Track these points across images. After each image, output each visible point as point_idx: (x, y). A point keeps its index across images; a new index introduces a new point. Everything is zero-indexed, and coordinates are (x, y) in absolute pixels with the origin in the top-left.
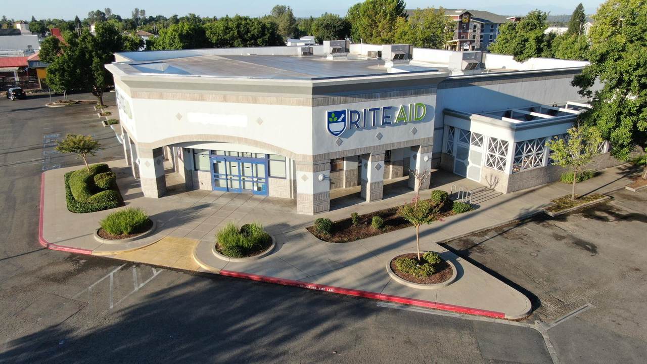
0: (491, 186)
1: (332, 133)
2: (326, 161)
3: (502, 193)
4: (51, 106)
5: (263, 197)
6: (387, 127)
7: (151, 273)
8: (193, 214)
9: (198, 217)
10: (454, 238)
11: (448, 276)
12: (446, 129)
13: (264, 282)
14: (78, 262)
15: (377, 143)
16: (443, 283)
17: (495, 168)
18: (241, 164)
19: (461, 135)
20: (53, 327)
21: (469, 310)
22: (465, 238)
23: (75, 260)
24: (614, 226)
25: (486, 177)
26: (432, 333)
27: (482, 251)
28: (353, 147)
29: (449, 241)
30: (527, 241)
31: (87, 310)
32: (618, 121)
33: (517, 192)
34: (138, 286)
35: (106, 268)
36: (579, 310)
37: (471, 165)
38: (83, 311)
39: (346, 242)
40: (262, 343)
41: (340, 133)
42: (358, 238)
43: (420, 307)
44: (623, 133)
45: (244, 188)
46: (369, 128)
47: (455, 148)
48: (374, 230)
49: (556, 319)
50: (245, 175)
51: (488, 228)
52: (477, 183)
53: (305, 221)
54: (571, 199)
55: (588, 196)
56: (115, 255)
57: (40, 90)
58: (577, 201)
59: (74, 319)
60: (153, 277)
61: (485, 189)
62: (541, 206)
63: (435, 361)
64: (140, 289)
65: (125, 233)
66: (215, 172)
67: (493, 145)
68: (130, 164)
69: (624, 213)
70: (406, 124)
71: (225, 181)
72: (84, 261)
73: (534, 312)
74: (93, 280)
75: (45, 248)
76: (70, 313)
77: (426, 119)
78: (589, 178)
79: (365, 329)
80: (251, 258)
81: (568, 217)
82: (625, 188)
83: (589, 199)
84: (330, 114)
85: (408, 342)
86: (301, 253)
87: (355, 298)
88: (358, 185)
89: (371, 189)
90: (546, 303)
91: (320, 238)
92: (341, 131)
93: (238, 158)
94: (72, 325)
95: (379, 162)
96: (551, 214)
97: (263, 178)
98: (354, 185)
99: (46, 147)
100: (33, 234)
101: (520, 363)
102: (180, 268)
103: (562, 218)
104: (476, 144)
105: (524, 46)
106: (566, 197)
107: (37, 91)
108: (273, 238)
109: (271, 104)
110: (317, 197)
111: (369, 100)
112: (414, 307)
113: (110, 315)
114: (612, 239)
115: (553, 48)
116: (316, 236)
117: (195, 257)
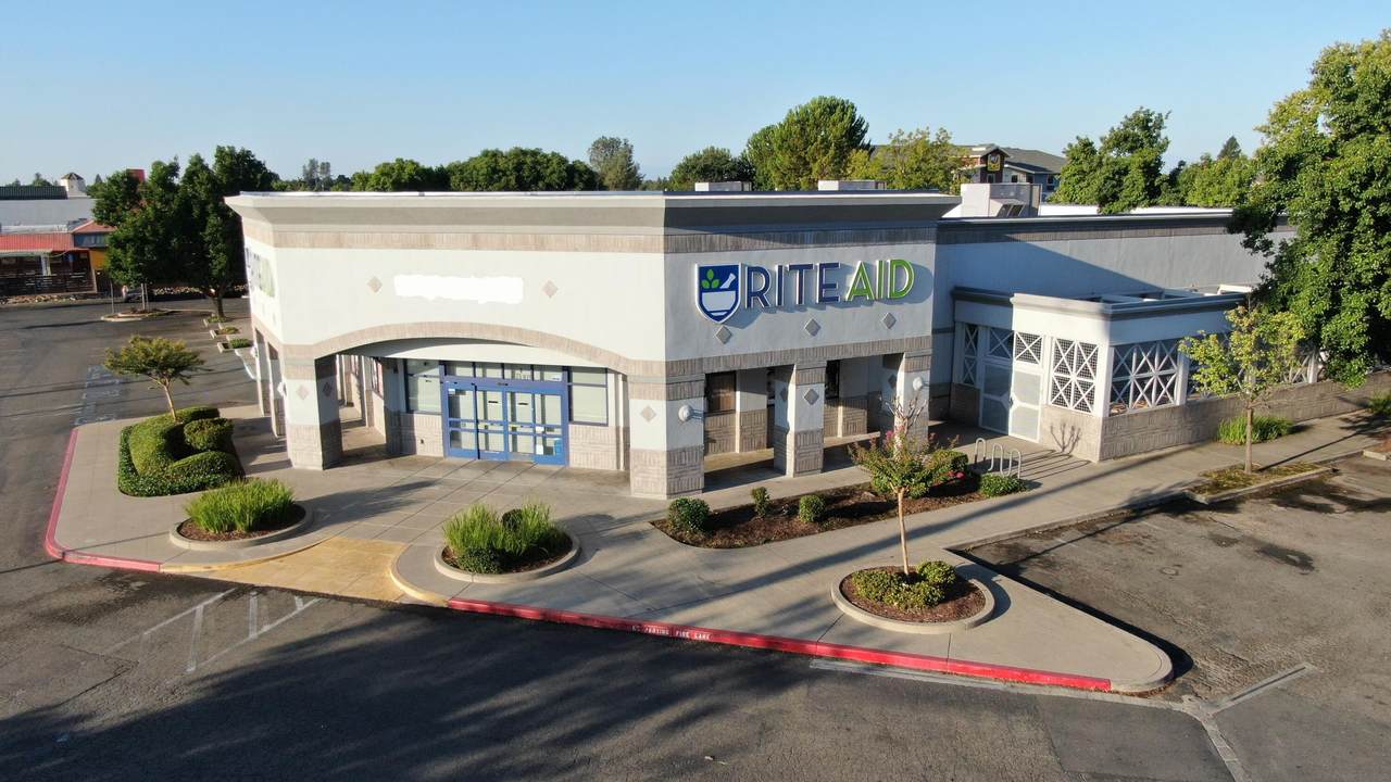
0: (1064, 448)
1: (708, 313)
2: (694, 377)
3: (1089, 462)
4: (113, 320)
5: (556, 468)
6: (829, 308)
7: (293, 606)
8: (396, 499)
9: (409, 503)
10: (985, 540)
11: (975, 608)
12: (961, 332)
13: (550, 622)
14: (127, 585)
15: (809, 342)
16: (964, 621)
17: (1071, 407)
18: (509, 394)
19: (993, 343)
20: (49, 708)
21: (1025, 675)
22: (1010, 543)
23: (121, 582)
24: (1347, 522)
25: (1052, 428)
26: (941, 719)
27: (1050, 565)
28: (755, 349)
29: (974, 548)
30: (1150, 547)
31: (131, 677)
32: (1336, 299)
33: (1122, 460)
34: (258, 629)
35: (188, 597)
36: (1286, 676)
37: (1018, 404)
38: (124, 676)
39: (739, 547)
40: (538, 739)
41: (726, 315)
42: (768, 541)
43: (910, 669)
44: (1350, 324)
45: (515, 449)
46: (790, 309)
47: (981, 372)
48: (803, 526)
49: (1232, 694)
50: (518, 420)
51: (1061, 522)
52: (1034, 444)
53: (649, 510)
54: (1245, 472)
55: (1282, 466)
56: (213, 571)
57: (95, 294)
58: (1258, 475)
59: (101, 692)
60: (294, 613)
61: (1051, 454)
62: (1179, 484)
63: (949, 775)
64: (261, 636)
65: (240, 528)
66: (451, 416)
67: (1064, 356)
68: (267, 411)
69: (1366, 498)
70: (871, 303)
71: (473, 435)
72: (140, 584)
73: (1180, 680)
74: (155, 620)
75: (58, 561)
76: (92, 681)
77: (913, 296)
78: (1280, 435)
79: (781, 712)
80: (521, 575)
81: (1240, 506)
82: (1362, 453)
83: (1286, 473)
84: (703, 272)
85: (885, 737)
86: (636, 567)
87: (757, 652)
88: (768, 447)
89: (797, 447)
90: (1205, 663)
91: (681, 540)
92: (729, 312)
93: (503, 382)
94: (93, 706)
95: (814, 387)
96: (1201, 498)
97: (558, 427)
98: (759, 447)
99: (90, 386)
100: (34, 537)
101: (1155, 780)
102: (359, 596)
103: (1229, 506)
104: (1027, 358)
105: (1120, 183)
106: (1233, 468)
107: (86, 297)
108: (575, 539)
109: (576, 250)
110: (675, 457)
111: (789, 246)
112: (899, 670)
113: (185, 684)
114: (1343, 544)
115: (1182, 187)
116: (672, 537)
117: (395, 576)
